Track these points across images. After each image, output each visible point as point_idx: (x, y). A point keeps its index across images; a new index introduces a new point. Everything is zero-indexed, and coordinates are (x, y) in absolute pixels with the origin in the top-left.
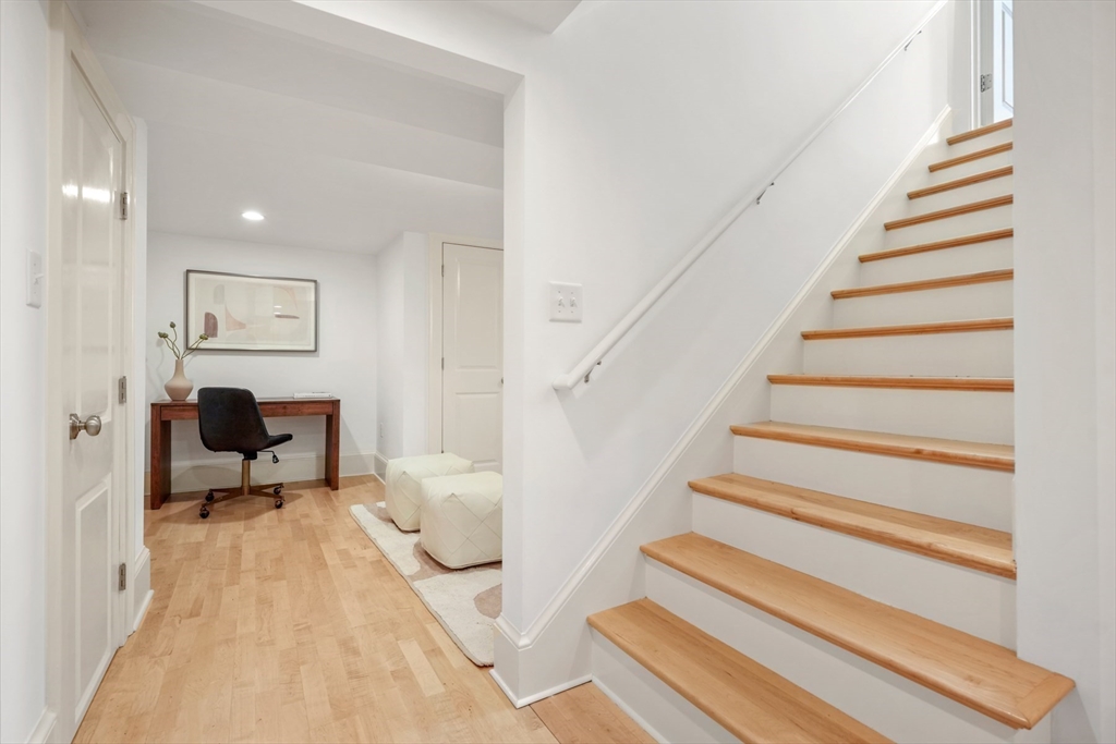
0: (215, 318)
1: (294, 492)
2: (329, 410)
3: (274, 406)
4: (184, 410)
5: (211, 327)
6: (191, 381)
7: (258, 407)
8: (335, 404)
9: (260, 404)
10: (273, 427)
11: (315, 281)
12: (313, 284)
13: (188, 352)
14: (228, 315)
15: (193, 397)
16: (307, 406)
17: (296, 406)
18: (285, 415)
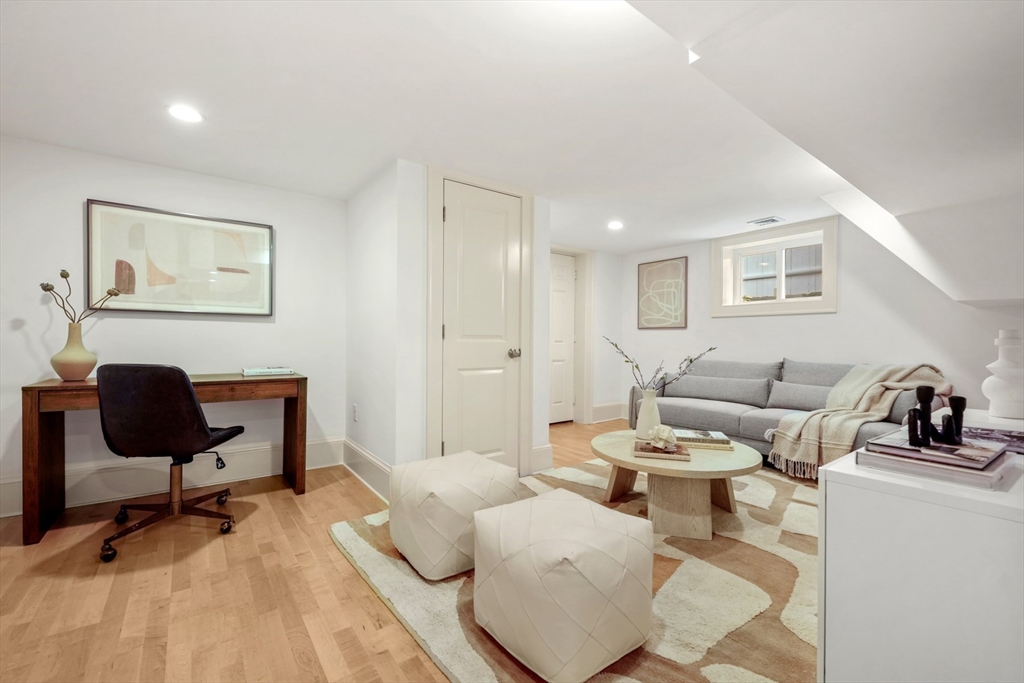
0: (130, 268)
1: (245, 499)
2: (292, 391)
3: (216, 388)
4: (78, 396)
5: (125, 279)
6: (94, 354)
7: (194, 389)
8: (301, 383)
9: (197, 385)
10: (215, 415)
11: (270, 227)
12: (266, 231)
13: (89, 312)
14: (151, 265)
15: (93, 377)
16: (263, 386)
17: (249, 387)
18: (232, 399)
